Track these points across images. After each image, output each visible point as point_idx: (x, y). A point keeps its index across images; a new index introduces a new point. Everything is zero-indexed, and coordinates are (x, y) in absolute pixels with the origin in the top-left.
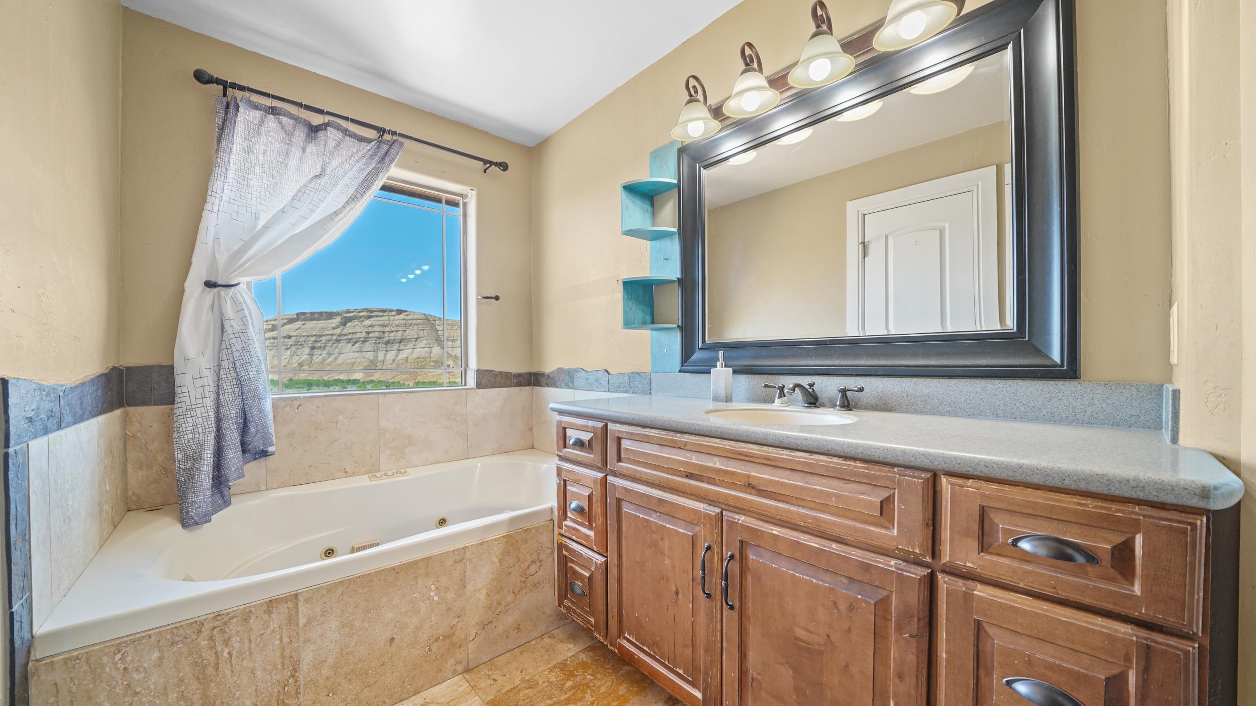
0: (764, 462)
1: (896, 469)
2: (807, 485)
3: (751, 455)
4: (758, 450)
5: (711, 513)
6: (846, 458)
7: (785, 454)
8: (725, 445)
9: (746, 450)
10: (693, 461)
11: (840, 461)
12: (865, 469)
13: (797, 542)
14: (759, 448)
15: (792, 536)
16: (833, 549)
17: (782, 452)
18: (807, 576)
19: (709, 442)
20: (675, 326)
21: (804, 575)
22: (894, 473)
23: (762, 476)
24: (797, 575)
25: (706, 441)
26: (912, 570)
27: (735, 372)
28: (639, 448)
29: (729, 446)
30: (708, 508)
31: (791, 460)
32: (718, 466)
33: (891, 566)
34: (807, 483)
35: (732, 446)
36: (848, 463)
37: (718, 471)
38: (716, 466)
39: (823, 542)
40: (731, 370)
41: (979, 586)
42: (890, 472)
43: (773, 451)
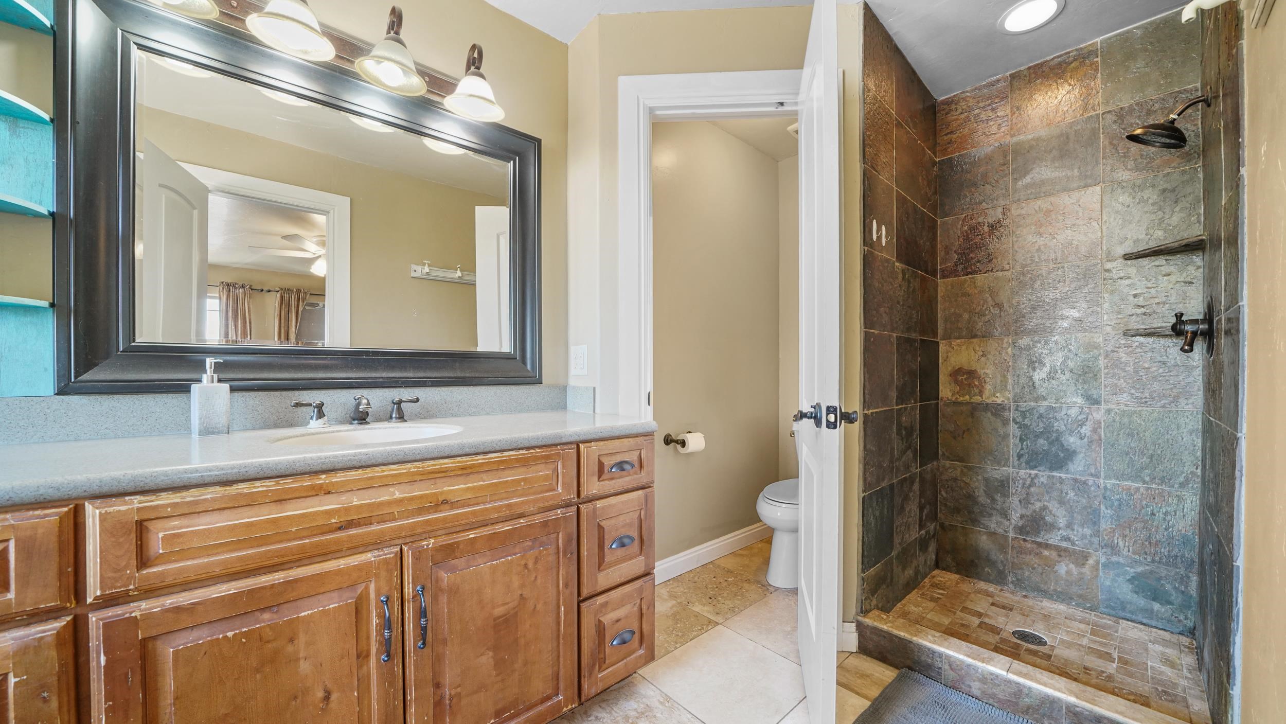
0: (460, 472)
1: (559, 447)
2: (501, 480)
3: (446, 470)
4: (452, 463)
5: (388, 556)
6: (528, 448)
7: (480, 459)
8: (410, 469)
9: (439, 467)
10: (354, 504)
11: (524, 452)
12: (543, 452)
13: (494, 533)
14: (452, 461)
15: (488, 531)
16: (522, 523)
17: (477, 458)
18: (502, 558)
19: (383, 471)
20: (45, 304)
21: (499, 559)
22: (558, 450)
23: (456, 487)
24: (494, 562)
25: (378, 472)
26: (569, 511)
27: (233, 389)
28: (217, 523)
29: (414, 468)
30: (381, 553)
31: (487, 462)
32: (398, 495)
33: (559, 514)
34: (500, 478)
35: (419, 467)
36: (531, 451)
37: (400, 501)
38: (395, 497)
39: (513, 522)
40: (226, 386)
41: (597, 502)
42: (556, 450)
43: (468, 459)
